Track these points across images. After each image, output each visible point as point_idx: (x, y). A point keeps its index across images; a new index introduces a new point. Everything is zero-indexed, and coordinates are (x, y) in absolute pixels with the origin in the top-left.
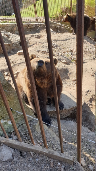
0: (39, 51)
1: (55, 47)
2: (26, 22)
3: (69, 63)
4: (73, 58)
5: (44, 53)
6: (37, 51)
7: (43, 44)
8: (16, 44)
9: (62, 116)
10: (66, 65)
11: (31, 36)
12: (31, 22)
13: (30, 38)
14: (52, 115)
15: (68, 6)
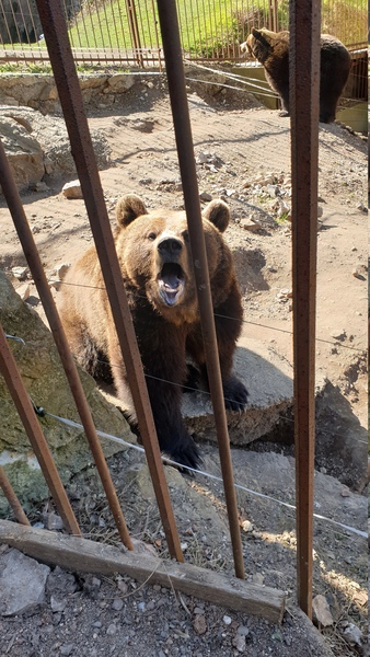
0: (149, 182)
1: (212, 166)
2: (96, 69)
3: (267, 229)
4: (284, 209)
5: (168, 190)
6: (142, 182)
7: (166, 156)
8: (59, 156)
9: (241, 435)
10: (256, 237)
11: (118, 123)
12: (116, 68)
13: (112, 130)
14: (201, 434)
15: (261, 5)
